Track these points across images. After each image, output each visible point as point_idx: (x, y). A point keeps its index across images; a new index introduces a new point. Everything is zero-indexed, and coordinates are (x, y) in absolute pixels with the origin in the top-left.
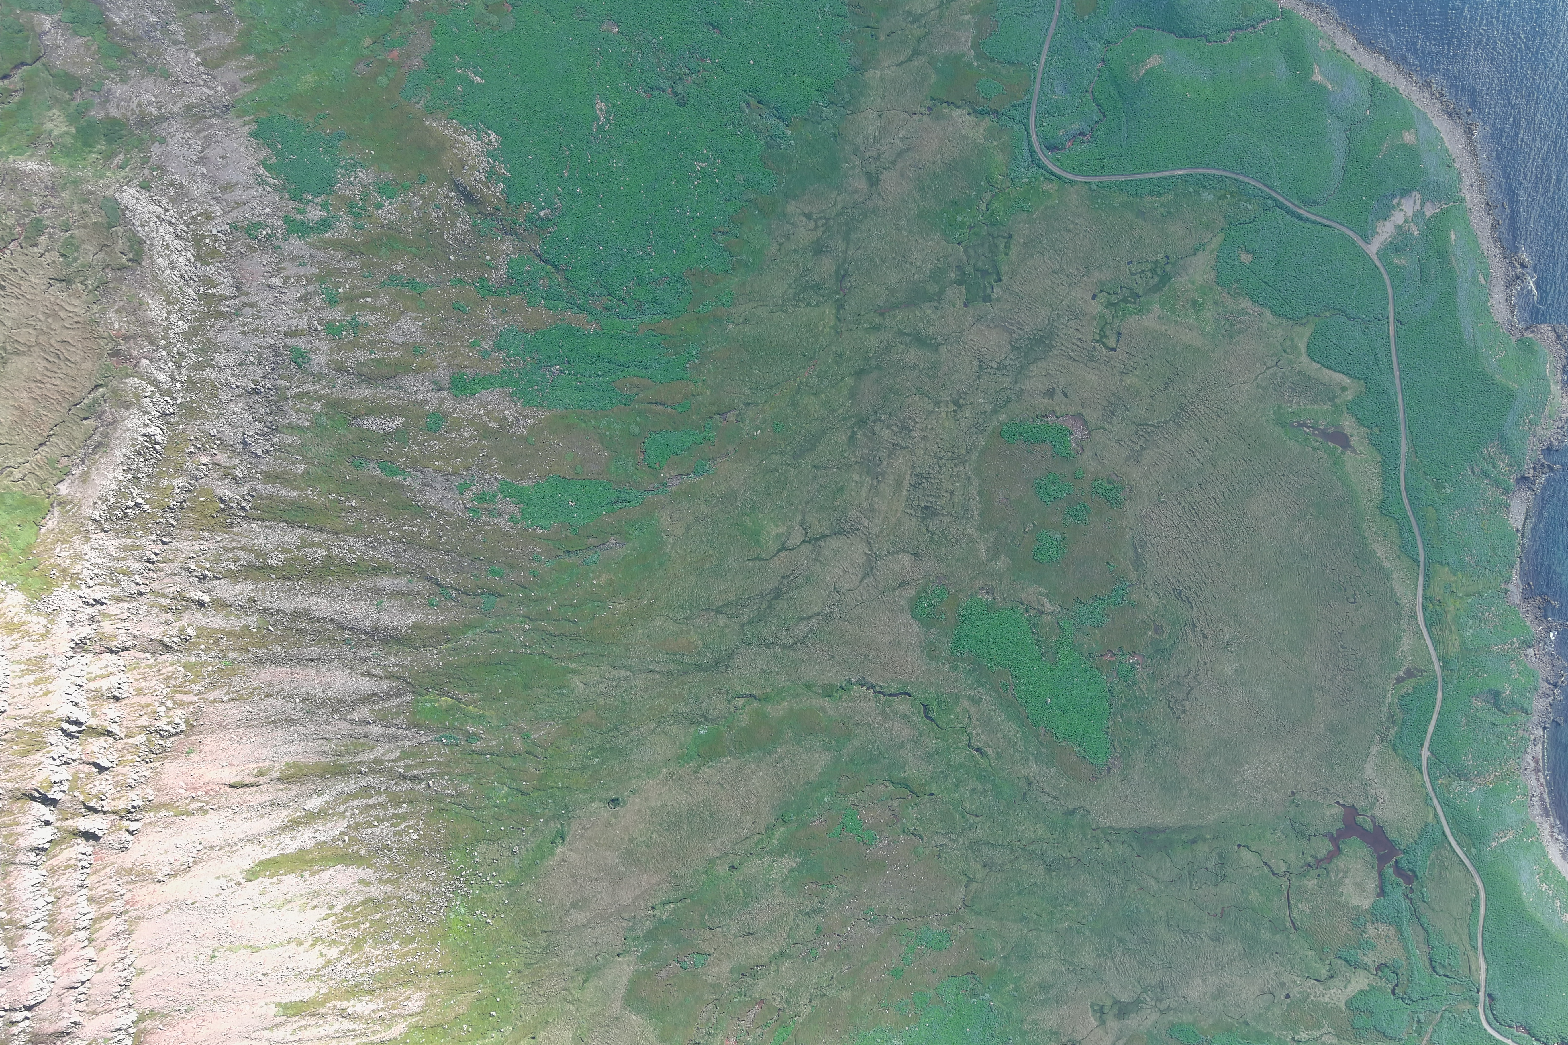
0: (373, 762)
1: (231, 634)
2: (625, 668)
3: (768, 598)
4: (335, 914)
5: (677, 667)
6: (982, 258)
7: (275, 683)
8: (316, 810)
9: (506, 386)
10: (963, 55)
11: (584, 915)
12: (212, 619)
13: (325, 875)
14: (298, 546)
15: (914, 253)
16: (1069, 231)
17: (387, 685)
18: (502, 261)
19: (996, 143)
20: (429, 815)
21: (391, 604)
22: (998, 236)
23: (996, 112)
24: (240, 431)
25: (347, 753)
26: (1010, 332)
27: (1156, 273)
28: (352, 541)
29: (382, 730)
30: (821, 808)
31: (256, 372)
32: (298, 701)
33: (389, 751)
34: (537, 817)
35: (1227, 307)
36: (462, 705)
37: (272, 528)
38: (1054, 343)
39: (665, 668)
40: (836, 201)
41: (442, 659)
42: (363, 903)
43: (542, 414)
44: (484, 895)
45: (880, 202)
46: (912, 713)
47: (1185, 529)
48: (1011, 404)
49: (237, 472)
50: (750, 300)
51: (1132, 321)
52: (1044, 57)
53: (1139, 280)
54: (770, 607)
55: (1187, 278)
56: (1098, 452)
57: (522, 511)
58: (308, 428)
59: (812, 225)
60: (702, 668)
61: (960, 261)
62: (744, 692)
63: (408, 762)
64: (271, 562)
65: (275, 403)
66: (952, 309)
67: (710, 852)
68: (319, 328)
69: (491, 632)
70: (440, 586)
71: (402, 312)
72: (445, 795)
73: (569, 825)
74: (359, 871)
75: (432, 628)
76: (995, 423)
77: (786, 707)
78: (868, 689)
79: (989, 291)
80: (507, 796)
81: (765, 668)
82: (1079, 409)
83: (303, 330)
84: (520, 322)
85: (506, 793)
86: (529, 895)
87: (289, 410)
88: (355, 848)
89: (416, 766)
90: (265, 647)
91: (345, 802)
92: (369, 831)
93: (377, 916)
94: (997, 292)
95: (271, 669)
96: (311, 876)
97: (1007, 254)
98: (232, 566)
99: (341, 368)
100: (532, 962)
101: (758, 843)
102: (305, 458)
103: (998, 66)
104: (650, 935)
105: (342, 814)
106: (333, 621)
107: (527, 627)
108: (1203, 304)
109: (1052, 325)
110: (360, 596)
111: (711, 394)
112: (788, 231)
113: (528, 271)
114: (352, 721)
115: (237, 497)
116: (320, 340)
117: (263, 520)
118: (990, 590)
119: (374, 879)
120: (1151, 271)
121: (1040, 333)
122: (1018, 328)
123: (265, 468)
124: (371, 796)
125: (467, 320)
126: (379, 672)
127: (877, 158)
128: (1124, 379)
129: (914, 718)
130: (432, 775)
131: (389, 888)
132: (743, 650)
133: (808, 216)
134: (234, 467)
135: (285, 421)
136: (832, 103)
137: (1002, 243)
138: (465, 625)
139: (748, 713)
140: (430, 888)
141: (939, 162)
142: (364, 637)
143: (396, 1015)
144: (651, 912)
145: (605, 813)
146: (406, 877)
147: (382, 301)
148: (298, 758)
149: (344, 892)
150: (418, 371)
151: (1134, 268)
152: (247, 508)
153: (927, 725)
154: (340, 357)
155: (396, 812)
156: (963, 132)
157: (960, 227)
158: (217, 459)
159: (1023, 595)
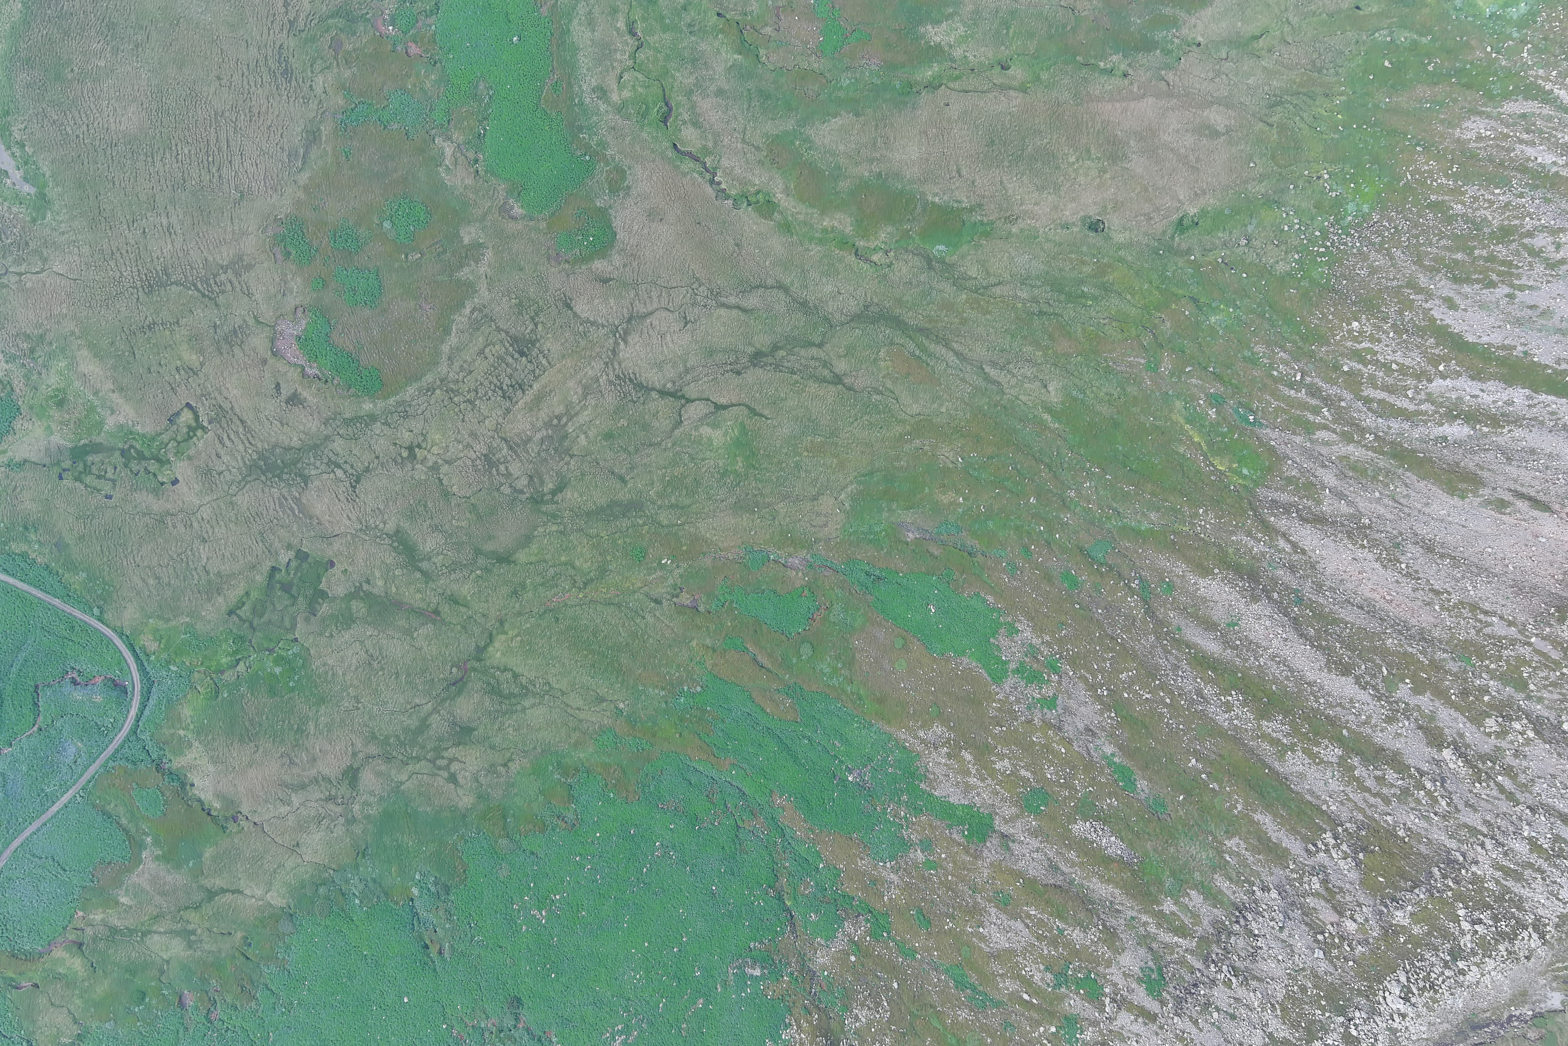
0: (1353, 441)
1: (1440, 693)
2: (987, 378)
3: (770, 360)
4: (1512, 286)
5: (926, 343)
6: (279, 607)
7: (1419, 603)
8: (1461, 422)
9: (924, 792)
10: (157, 858)
11: (1212, 116)
12: (1454, 724)
13: (1496, 338)
14: (1293, 751)
15: (354, 661)
16: (158, 578)
17: (1282, 523)
18: (839, 944)
19: (182, 732)
20: (1323, 340)
21: (1218, 614)
22: (244, 621)
23: (159, 768)
24: (1284, 935)
25: (1380, 469)
26: (297, 501)
27: (85, 465)
28: (1222, 718)
29: (1320, 472)
30: (858, 75)
31: (1220, 995)
32: (1403, 566)
33: (1327, 444)
34: (1196, 265)
35: (25, 376)
36: (1205, 448)
37: (1311, 792)
38: (255, 457)
39: (939, 350)
40: (410, 777)
41: (1197, 514)
42: (1468, 281)
43: (902, 734)
44: (1314, 211)
45: (359, 745)
46: (684, 123)
47: (232, 143)
48: (347, 415)
49: (1317, 886)
50: (581, 721)
51: (146, 427)
52: (63, 799)
53: (110, 471)
54: (775, 348)
55: (52, 438)
56: (280, 296)
57: (995, 633)
58: (1195, 887)
59: (455, 766)
60: (898, 323)
61: (307, 620)
62: (866, 266)
63: (1311, 417)
64: (1338, 752)
65: (1218, 942)
66: (350, 569)
67: (1019, 100)
68: (1107, 1000)
69: (1119, 513)
70: (1146, 603)
71: (996, 956)
72: (1290, 354)
73: (1164, 232)
74: (1448, 321)
75: (1187, 560)
76: (381, 404)
77: (827, 219)
78: (719, 183)
79: (293, 564)
80: (1216, 310)
81: (824, 280)
82: (271, 361)
83: (1129, 1010)
84: (862, 859)
85: (1215, 315)
86: (1262, 178)
87: (1206, 922)
88: (1437, 351)
89: (1304, 406)
90: (1405, 653)
91: (1418, 413)
92: (1408, 362)
93: (1459, 256)
94: (285, 557)
95: (1413, 622)
96: (1515, 347)
97: (247, 594)
98: (1391, 775)
99: (1110, 936)
100: (1305, 98)
101: (958, 78)
102: (1220, 853)
103: (124, 821)
104: (1147, 45)
105: (1430, 399)
106: (1301, 635)
107: (1073, 494)
108: (52, 397)
109: (243, 479)
110: (1252, 646)
111: (693, 639)
112: (486, 776)
113: (816, 913)
114: (1350, 503)
115: (1335, 856)
116: (1115, 985)
117: (1318, 809)
118: (504, 210)
119: (1437, 302)
120: (90, 473)
121: (263, 478)
122: (286, 499)
123: (1280, 872)
124: (1381, 402)
125: (923, 899)
126: (1282, 543)
127: (330, 799)
128: (197, 364)
129: (686, 117)
130: (1291, 385)
131: (1423, 280)
132: (837, 316)
133: (453, 779)
134: (1317, 895)
135: (1218, 913)
136: (343, 894)
137: (245, 611)
138: (1144, 540)
139: (876, 239)
140: (1373, 253)
141: (261, 750)
142: (1276, 595)
143: (1507, 127)
144: (1130, 72)
145: (1114, 221)
146: (1395, 283)
147: (1009, 985)
148: (1445, 497)
149: (1482, 306)
150: (1019, 874)
151: (107, 488)
152: (1329, 834)
153: (677, 98)
154: (1103, 950)
155: (1360, 366)
156: (211, 768)
157: (283, 658)
158: (1335, 918)
159: (469, 181)
